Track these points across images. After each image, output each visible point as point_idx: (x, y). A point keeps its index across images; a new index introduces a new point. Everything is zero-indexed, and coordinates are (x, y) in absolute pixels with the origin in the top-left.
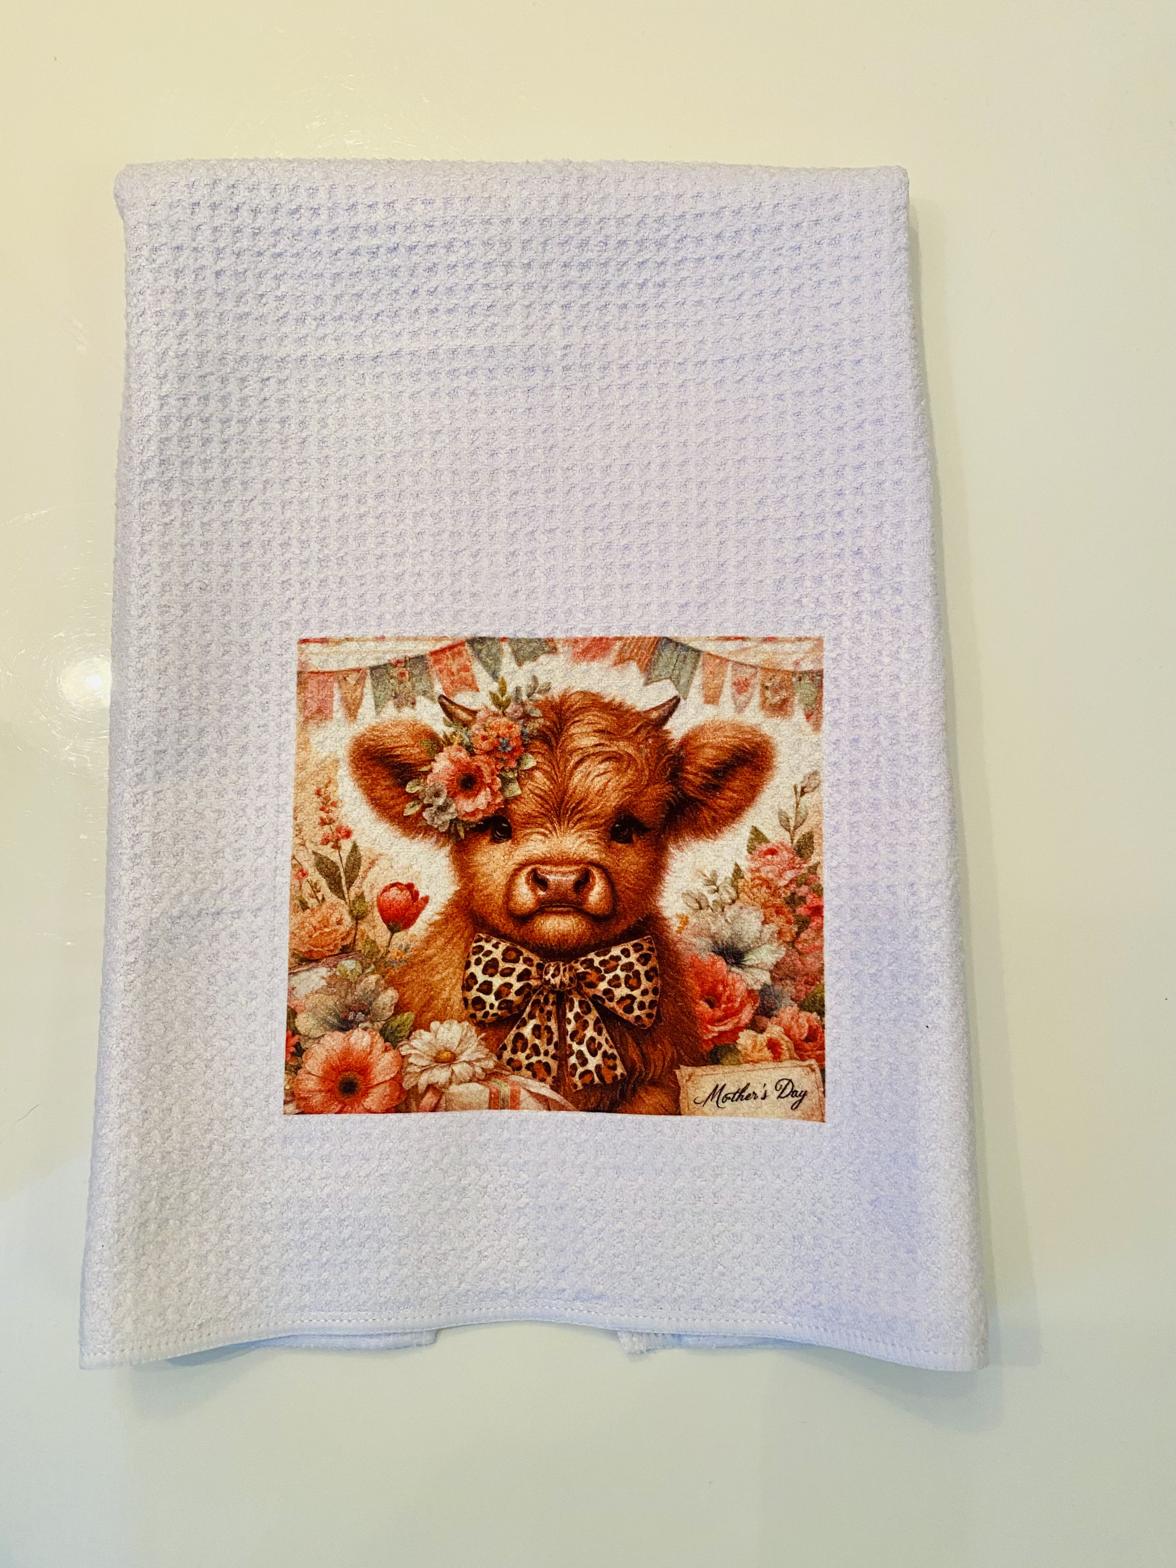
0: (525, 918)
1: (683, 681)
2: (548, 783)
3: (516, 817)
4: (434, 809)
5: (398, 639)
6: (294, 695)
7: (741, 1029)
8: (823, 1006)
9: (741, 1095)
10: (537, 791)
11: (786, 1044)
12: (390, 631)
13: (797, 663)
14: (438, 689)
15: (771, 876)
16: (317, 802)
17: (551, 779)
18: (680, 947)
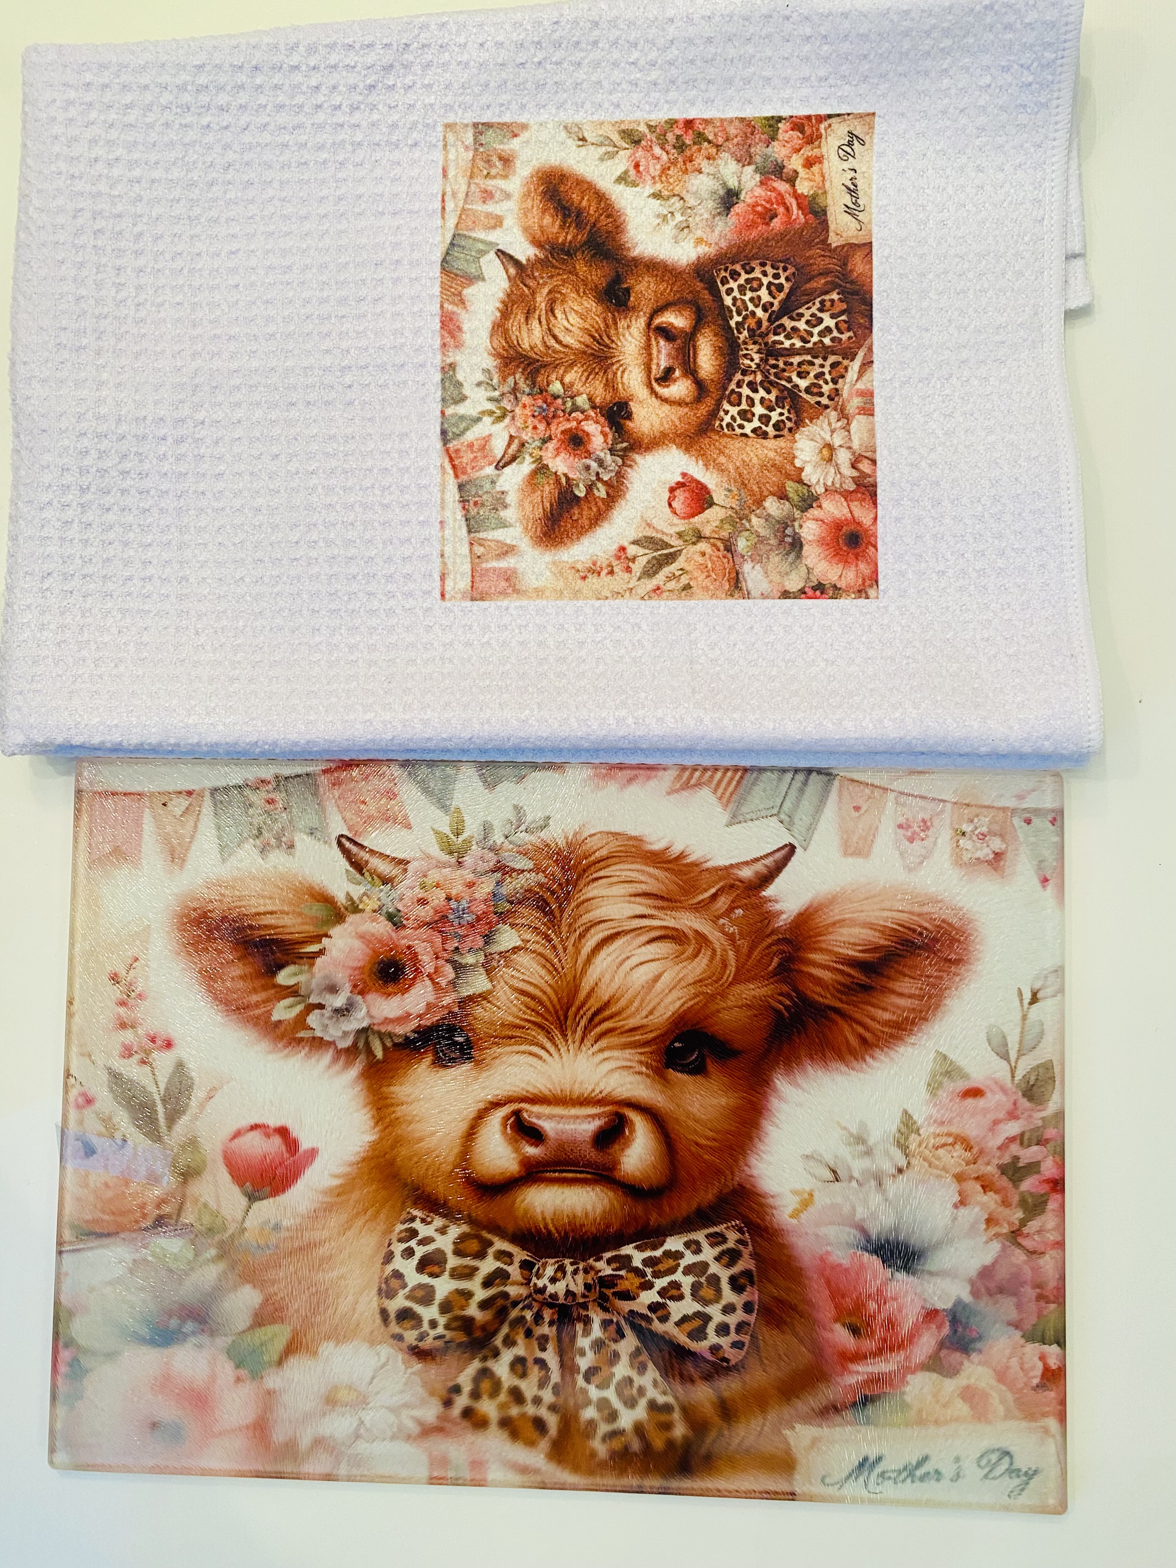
0: (700, 385)
1: (481, 246)
2: (575, 369)
3: (608, 398)
4: (601, 470)
5: (443, 508)
6: (493, 603)
7: (795, 191)
8: (773, 117)
9: (852, 191)
10: (584, 379)
11: (807, 151)
12: (436, 518)
13: (467, 148)
14: (490, 470)
15: (658, 167)
16: (592, 579)
17: (572, 365)
18: (723, 244)
